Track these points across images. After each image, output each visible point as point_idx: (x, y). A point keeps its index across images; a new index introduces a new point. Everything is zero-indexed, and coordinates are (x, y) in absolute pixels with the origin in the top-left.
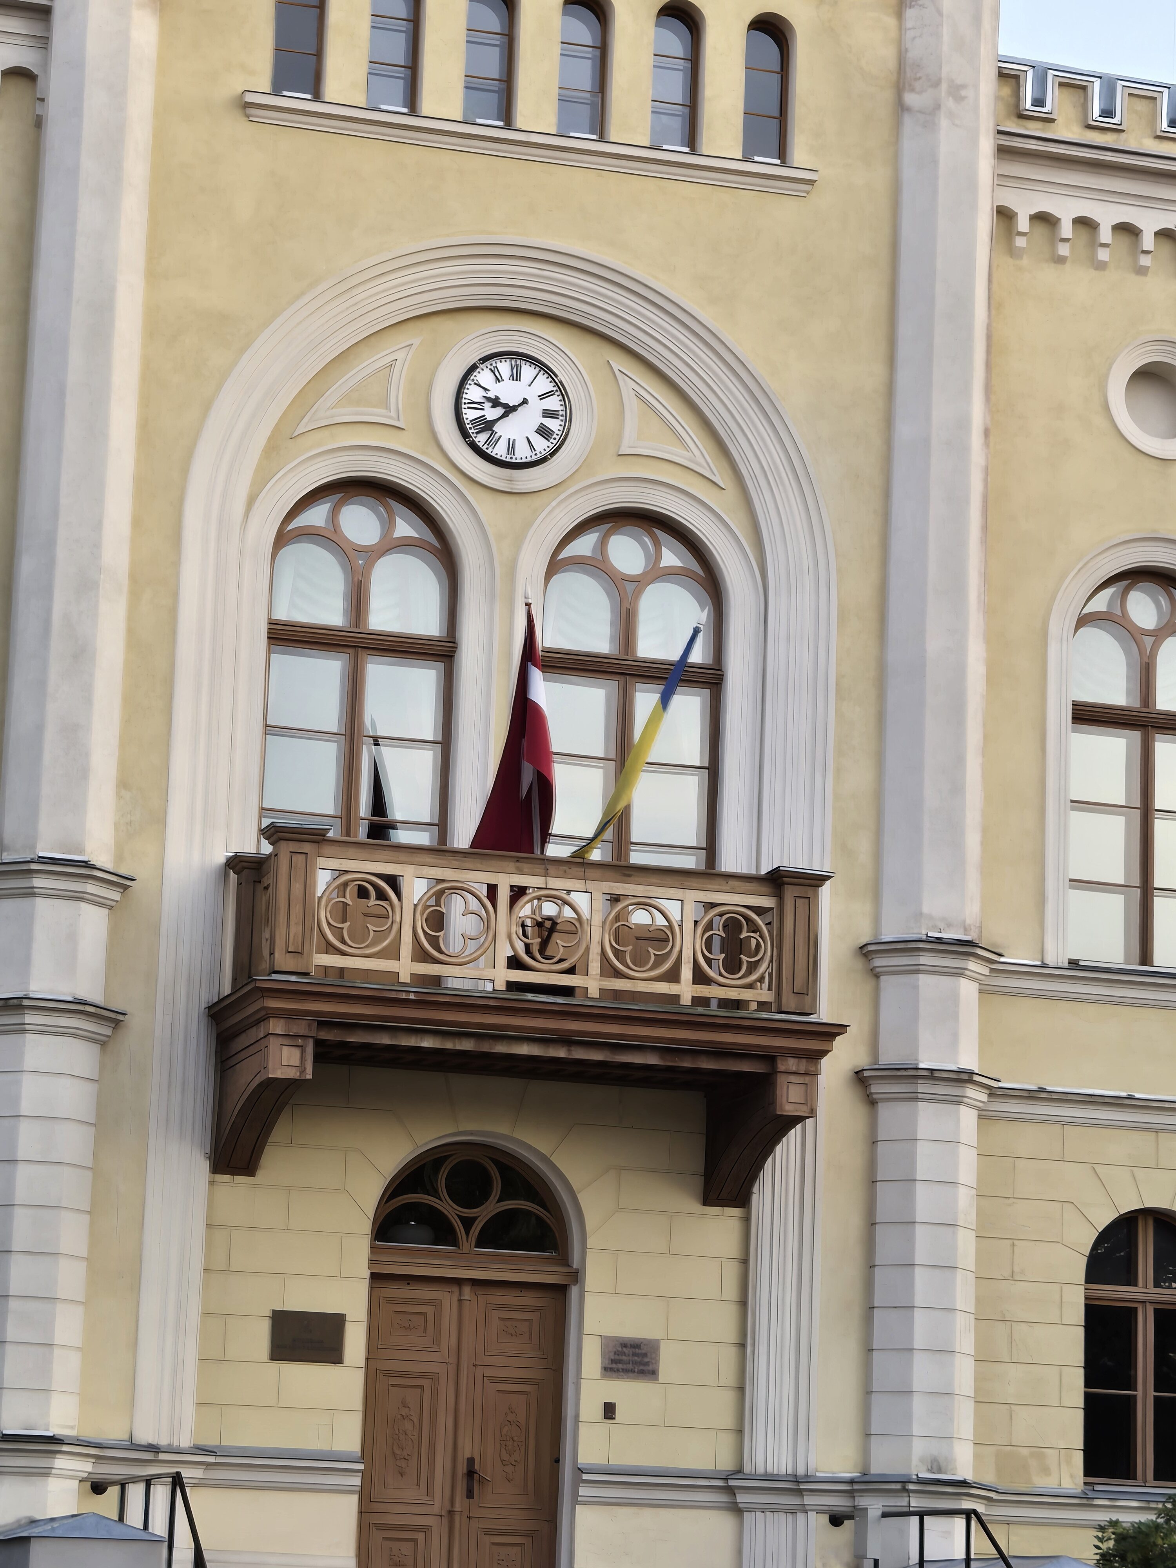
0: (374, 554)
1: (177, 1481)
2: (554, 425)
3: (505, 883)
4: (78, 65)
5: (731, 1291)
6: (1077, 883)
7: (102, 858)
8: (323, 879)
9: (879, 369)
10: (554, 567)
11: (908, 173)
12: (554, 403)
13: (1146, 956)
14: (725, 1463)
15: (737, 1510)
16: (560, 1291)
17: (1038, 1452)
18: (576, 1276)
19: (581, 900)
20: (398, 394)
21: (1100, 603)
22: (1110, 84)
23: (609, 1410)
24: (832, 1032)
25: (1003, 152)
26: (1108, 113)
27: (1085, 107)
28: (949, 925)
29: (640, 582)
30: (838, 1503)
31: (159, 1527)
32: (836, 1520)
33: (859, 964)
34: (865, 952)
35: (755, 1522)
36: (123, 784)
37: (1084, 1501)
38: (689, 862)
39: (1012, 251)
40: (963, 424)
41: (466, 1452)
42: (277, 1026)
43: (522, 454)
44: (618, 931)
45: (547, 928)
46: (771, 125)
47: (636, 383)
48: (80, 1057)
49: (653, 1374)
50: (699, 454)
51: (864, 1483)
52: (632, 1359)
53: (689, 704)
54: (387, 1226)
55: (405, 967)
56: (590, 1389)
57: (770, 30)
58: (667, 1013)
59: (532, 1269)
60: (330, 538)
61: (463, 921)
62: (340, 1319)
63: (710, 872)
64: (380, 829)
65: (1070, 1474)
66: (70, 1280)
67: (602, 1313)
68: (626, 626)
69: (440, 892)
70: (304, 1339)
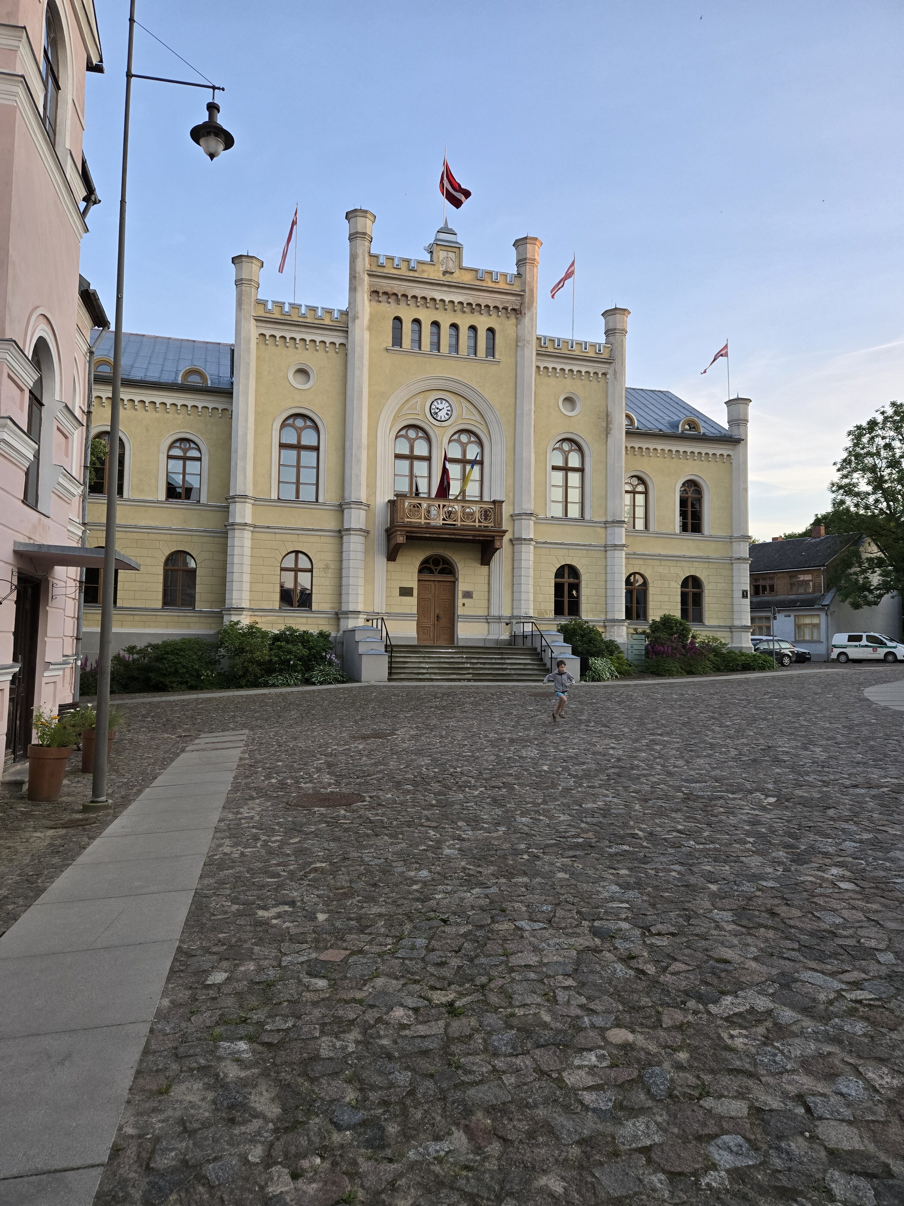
0: (415, 440)
1: (382, 619)
2: (449, 412)
3: (441, 504)
4: (354, 342)
5: (487, 582)
6: (553, 501)
7: (364, 501)
8: (407, 504)
9: (513, 400)
10: (450, 441)
11: (518, 359)
12: (449, 408)
13: (566, 515)
14: (486, 614)
15: (488, 623)
16: (454, 582)
17: (546, 611)
18: (457, 579)
19: (456, 507)
20: (418, 407)
21: (557, 446)
22: (559, 339)
23: (464, 605)
24: (505, 532)
25: (537, 354)
26: (559, 345)
27: (554, 345)
28: (528, 510)
29: (467, 444)
30: (508, 621)
31: (379, 628)
32: (507, 624)
33: (510, 518)
34: (511, 516)
35: (492, 625)
36: (367, 486)
37: (555, 620)
38: (477, 499)
39: (539, 375)
40: (530, 410)
41: (437, 612)
42: (399, 533)
43: (443, 419)
44: (464, 513)
45: (450, 513)
46: (491, 350)
47: (465, 404)
48: (361, 539)
49: (472, 597)
50: (478, 417)
51: (512, 617)
52: (468, 595)
53: (477, 468)
54: (420, 571)
55: (423, 521)
56: (460, 600)
57: (491, 330)
58: (473, 529)
59: (449, 578)
60: (406, 437)
61: (434, 512)
62: (412, 588)
63: (481, 501)
64: (417, 494)
65: (552, 615)
66: (361, 582)
67: (462, 586)
68: (464, 453)
69: (429, 506)
70: (405, 592)
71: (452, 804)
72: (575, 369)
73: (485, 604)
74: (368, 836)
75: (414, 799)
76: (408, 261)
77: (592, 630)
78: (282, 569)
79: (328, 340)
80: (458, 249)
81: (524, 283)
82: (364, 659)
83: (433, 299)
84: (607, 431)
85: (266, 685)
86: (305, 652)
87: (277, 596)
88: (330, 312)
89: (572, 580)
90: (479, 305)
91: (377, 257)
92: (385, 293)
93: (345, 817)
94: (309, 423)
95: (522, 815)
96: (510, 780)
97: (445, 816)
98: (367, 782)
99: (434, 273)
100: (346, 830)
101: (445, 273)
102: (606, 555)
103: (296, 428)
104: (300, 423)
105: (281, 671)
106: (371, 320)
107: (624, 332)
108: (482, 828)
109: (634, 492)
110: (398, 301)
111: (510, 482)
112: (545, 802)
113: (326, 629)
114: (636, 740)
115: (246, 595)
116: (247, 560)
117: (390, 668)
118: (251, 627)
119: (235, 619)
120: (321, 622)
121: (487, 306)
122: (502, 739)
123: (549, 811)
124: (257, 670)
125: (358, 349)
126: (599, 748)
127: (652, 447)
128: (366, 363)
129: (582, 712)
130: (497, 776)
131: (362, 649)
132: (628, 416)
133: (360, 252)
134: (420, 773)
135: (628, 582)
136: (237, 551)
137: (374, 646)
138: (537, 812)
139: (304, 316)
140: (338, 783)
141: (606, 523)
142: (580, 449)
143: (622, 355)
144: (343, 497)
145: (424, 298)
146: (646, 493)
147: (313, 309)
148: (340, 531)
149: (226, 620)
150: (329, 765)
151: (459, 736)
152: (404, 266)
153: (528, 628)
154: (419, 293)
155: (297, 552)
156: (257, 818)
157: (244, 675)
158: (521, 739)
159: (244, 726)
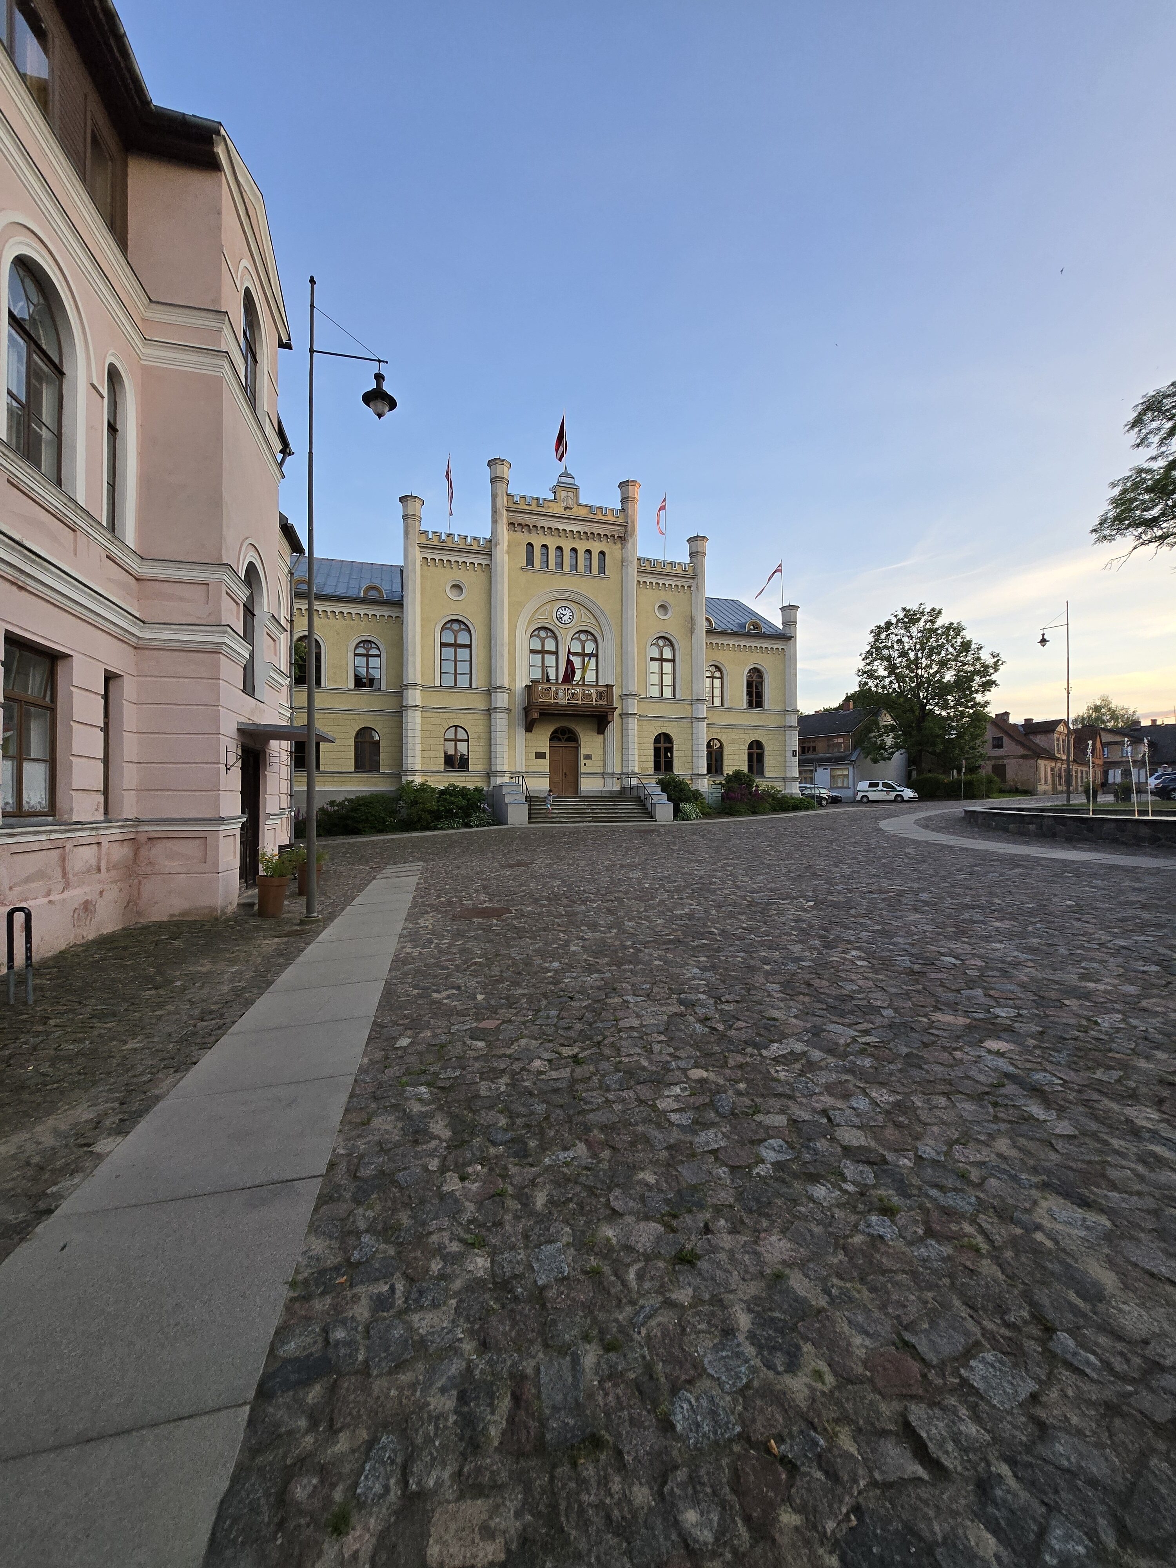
0: (545, 638)
1: (523, 776)
2: (571, 617)
3: (567, 688)
4: (496, 563)
5: (602, 747)
6: (652, 685)
7: (507, 686)
8: (540, 688)
9: (620, 607)
10: (572, 639)
11: (624, 576)
12: (571, 614)
13: (662, 695)
14: (602, 771)
15: (604, 778)
16: (577, 747)
17: (647, 768)
18: (580, 745)
19: (578, 690)
20: (547, 613)
21: (654, 642)
22: (655, 560)
23: (585, 765)
24: (615, 708)
25: (638, 571)
26: (654, 565)
27: (651, 564)
28: (633, 692)
29: (585, 642)
30: (618, 777)
31: (520, 783)
32: (618, 779)
34: (620, 696)
35: (606, 780)
36: (509, 675)
37: (654, 775)
38: (594, 684)
39: (640, 587)
40: (633, 615)
41: (565, 770)
42: (534, 710)
43: (566, 622)
44: (584, 694)
45: (573, 694)
46: (602, 569)
47: (583, 610)
48: (505, 716)
49: (591, 759)
50: (593, 621)
51: (622, 773)
52: (588, 757)
53: (593, 660)
54: (551, 739)
55: (552, 701)
56: (582, 762)
57: (602, 553)
58: (591, 706)
59: (572, 744)
60: (538, 636)
61: (560, 694)
62: (545, 753)
63: (597, 685)
64: (548, 680)
65: (652, 771)
66: (506, 748)
67: (583, 751)
68: (583, 648)
69: (557, 689)
70: (540, 756)
71: (576, 914)
72: (667, 583)
73: (601, 763)
74: (514, 938)
75: (548, 911)
76: (537, 499)
77: (682, 782)
78: (445, 740)
79: (476, 562)
80: (575, 490)
81: (627, 516)
82: (510, 808)
83: (557, 529)
84: (692, 631)
85: (435, 828)
86: (464, 803)
87: (442, 761)
88: (477, 539)
89: (667, 745)
90: (592, 534)
91: (513, 496)
92: (520, 525)
93: (496, 925)
94: (463, 627)
95: (629, 920)
96: (621, 895)
97: (571, 923)
98: (513, 899)
99: (558, 509)
100: (498, 935)
101: (566, 508)
102: (692, 726)
103: (453, 631)
104: (456, 626)
105: (446, 818)
106: (509, 546)
107: (704, 554)
108: (600, 931)
109: (713, 677)
110: (530, 531)
111: (619, 670)
112: (646, 911)
113: (479, 785)
114: (714, 864)
115: (418, 760)
116: (418, 734)
117: (529, 814)
118: (423, 785)
119: (410, 778)
120: (476, 779)
121: (599, 534)
122: (615, 865)
123: (648, 917)
124: (429, 817)
125: (499, 568)
126: (686, 870)
127: (725, 643)
128: (506, 580)
129: (674, 843)
130: (611, 893)
131: (507, 801)
132: (707, 619)
133: (499, 492)
134: (553, 892)
135: (709, 745)
136: (410, 726)
137: (517, 797)
138: (640, 918)
139: (457, 543)
140: (491, 900)
141: (692, 701)
142: (672, 645)
143: (703, 572)
144: (490, 684)
145: (550, 528)
146: (721, 678)
147: (464, 538)
148: (488, 710)
149: (404, 779)
150: (485, 887)
151: (583, 864)
152: (534, 503)
153: (634, 782)
154: (546, 524)
155: (456, 727)
156: (431, 927)
157: (419, 821)
158: (629, 865)
159: (419, 859)
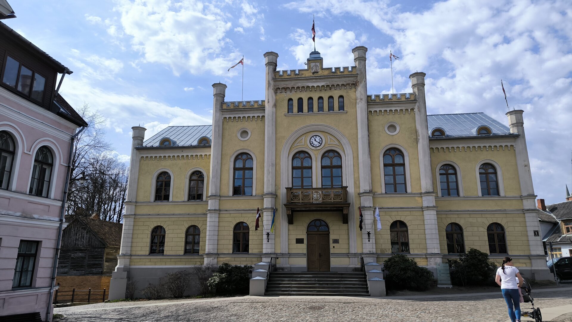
0: (303, 159)
2: (321, 142)
5: (347, 233)
9: (356, 131)
10: (322, 157)
11: (357, 109)
12: (320, 140)
13: (396, 191)
14: (347, 252)
15: (349, 258)
17: (385, 249)
18: (330, 233)
20: (303, 141)
21: (387, 152)
23: (334, 247)
25: (367, 105)
26: (382, 98)
27: (379, 98)
28: (367, 190)
29: (332, 158)
30: (360, 256)
33: (358, 196)
34: (359, 194)
35: (351, 259)
37: (392, 255)
41: (319, 252)
43: (317, 146)
46: (341, 107)
47: (329, 137)
48: (271, 214)
49: (339, 243)
50: (337, 143)
51: (363, 254)
52: (336, 241)
53: (339, 170)
54: (308, 229)
55: (301, 201)
56: (332, 245)
57: (341, 97)
58: (330, 204)
59: (325, 232)
60: (298, 158)
62: (303, 239)
63: (335, 188)
65: (390, 252)
66: (272, 237)
67: (332, 237)
68: (330, 162)
69: (305, 193)
70: (299, 241)
73: (346, 246)
76: (295, 71)
79: (256, 115)
80: (320, 60)
81: (358, 70)
83: (308, 87)
84: (417, 140)
88: (257, 102)
89: (402, 230)
90: (333, 85)
91: (279, 72)
92: (284, 88)
94: (248, 157)
99: (309, 74)
101: (314, 73)
102: (423, 213)
103: (242, 160)
104: (244, 157)
106: (276, 102)
107: (424, 84)
110: (290, 91)
111: (357, 175)
121: (337, 85)
128: (274, 123)
133: (269, 71)
135: (448, 229)
139: (244, 106)
141: (421, 194)
142: (401, 153)
143: (424, 97)
144: (264, 192)
145: (303, 87)
147: (249, 102)
148: (262, 210)
152: (292, 73)
154: (301, 85)
